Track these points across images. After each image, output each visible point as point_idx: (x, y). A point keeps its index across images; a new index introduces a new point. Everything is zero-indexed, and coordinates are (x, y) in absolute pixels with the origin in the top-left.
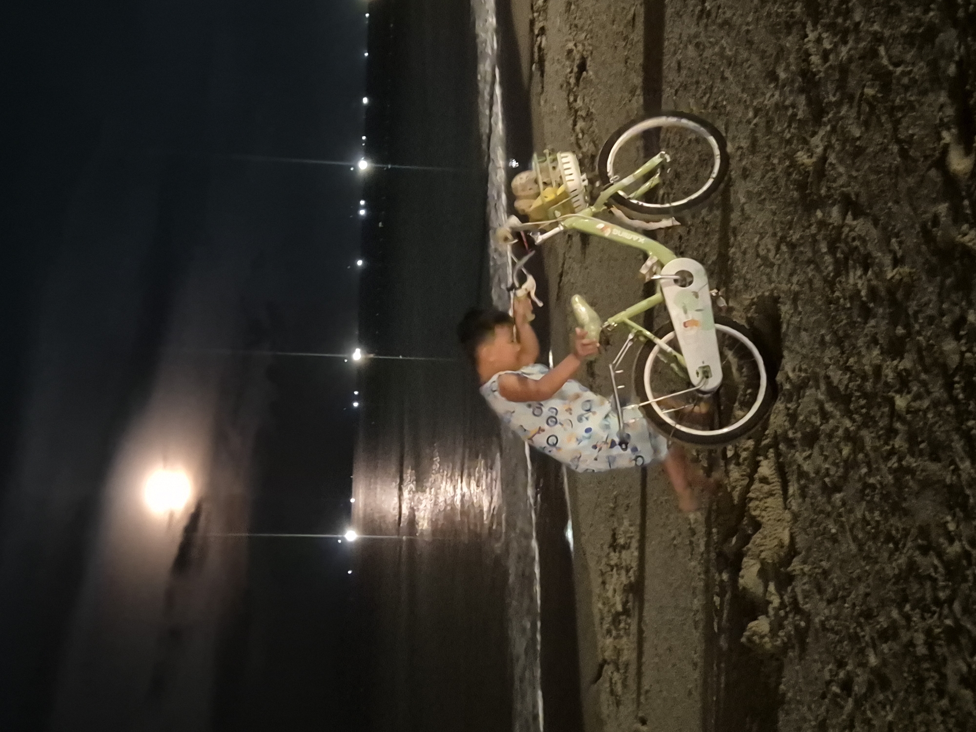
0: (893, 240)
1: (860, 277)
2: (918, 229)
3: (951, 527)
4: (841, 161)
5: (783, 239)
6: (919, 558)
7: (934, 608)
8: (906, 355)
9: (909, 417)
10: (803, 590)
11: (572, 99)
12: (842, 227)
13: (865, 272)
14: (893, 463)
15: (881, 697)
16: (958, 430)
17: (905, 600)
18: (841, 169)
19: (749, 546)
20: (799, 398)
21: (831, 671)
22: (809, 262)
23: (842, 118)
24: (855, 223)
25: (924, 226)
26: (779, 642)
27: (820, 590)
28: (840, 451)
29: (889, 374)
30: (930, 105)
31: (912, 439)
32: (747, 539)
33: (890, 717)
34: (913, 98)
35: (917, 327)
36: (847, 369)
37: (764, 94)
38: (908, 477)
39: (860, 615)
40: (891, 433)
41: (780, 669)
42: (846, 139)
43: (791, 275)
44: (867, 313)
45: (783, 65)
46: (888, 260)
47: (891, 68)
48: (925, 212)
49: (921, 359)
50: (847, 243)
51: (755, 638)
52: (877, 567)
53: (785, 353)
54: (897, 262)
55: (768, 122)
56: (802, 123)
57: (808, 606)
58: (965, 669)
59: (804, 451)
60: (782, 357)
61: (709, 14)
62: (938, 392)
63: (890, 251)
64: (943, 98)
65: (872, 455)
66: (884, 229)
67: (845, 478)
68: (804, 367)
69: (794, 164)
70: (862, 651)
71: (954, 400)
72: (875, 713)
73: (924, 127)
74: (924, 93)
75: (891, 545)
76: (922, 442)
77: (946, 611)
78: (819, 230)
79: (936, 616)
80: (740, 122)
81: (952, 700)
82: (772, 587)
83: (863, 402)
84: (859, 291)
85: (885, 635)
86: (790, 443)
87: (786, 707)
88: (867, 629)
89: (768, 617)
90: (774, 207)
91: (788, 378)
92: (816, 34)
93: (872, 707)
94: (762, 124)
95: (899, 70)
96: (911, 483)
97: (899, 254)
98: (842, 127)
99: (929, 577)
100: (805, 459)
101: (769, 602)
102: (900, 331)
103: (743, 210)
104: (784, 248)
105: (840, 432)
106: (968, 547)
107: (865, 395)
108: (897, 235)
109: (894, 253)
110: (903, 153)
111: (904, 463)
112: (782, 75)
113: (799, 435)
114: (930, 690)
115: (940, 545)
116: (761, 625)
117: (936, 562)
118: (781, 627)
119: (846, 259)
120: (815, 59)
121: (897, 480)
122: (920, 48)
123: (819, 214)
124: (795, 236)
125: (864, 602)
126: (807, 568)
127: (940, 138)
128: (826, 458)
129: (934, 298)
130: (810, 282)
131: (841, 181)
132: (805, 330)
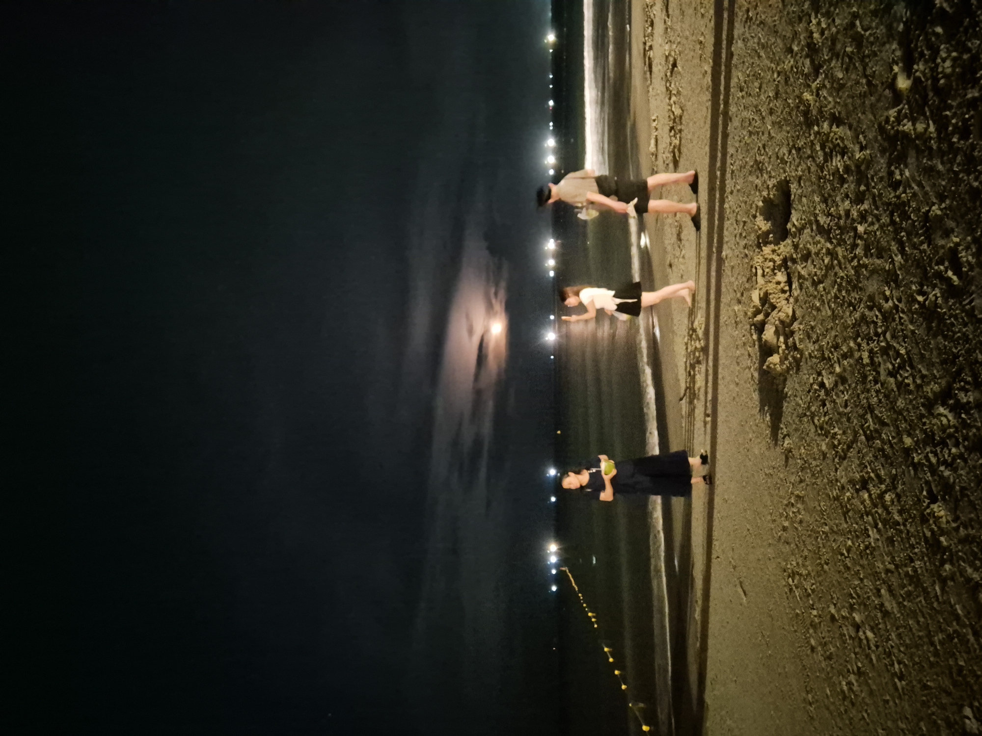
0: (861, 136)
1: (840, 161)
2: (876, 126)
3: (888, 293)
4: (831, 95)
5: (794, 146)
6: (867, 313)
7: (874, 338)
8: (865, 202)
9: (865, 236)
10: (800, 338)
11: (668, 85)
12: (830, 132)
13: (843, 158)
14: (855, 263)
15: (842, 388)
16: (894, 239)
17: (858, 335)
18: (830, 99)
19: (769, 318)
20: (800, 235)
21: (814, 378)
22: (809, 157)
23: (832, 68)
24: (837, 130)
25: (880, 125)
26: (785, 367)
27: (809, 337)
28: (823, 261)
29: (855, 214)
30: (887, 51)
31: (867, 249)
32: (767, 315)
33: (846, 398)
34: (876, 49)
35: (873, 184)
36: (829, 214)
37: (784, 63)
38: (864, 270)
39: (831, 347)
40: (854, 246)
41: (785, 380)
42: (833, 79)
43: (798, 166)
44: (843, 181)
45: (796, 43)
46: (857, 148)
47: (863, 32)
48: (881, 116)
49: (874, 202)
50: (832, 142)
51: (772, 366)
52: (842, 321)
53: (793, 211)
54: (862, 148)
55: (786, 79)
56: (807, 76)
57: (802, 346)
58: (890, 367)
59: (802, 264)
60: (791, 213)
61: (751, 19)
62: (885, 219)
63: (858, 143)
64: (894, 46)
65: (842, 261)
66: (856, 130)
67: (825, 276)
68: (804, 217)
69: (801, 101)
70: (832, 366)
71: (893, 222)
72: (838, 396)
73: (882, 66)
74: (884, 44)
75: (851, 308)
76: (873, 249)
77: (882, 338)
78: (816, 137)
79: (875, 342)
80: (769, 81)
81: (882, 385)
82: (782, 339)
83: (837, 232)
84: (838, 169)
85: (845, 356)
86: (794, 261)
87: (788, 399)
88: (835, 354)
89: (779, 354)
90: (788, 128)
91: (794, 225)
92: (817, 20)
93: (837, 394)
94: (783, 82)
95: (868, 33)
96: (865, 272)
97: (864, 143)
98: (832, 74)
99: (873, 322)
100: (803, 268)
101: (779, 347)
102: (863, 188)
103: (769, 133)
104: (794, 151)
105: (824, 251)
106: (897, 303)
107: (839, 228)
108: (863, 133)
109: (861, 143)
110: (869, 83)
111: (861, 262)
112: (795, 48)
113: (799, 256)
114: (871, 380)
115: (880, 304)
116: (775, 359)
117: (877, 313)
118: (786, 359)
119: (831, 152)
120: (816, 35)
121: (856, 272)
122: (882, 17)
123: (816, 128)
124: (800, 143)
125: (834, 340)
126: (801, 327)
127: (892, 70)
128: (815, 266)
129: (884, 166)
130: (809, 168)
131: (829, 107)
132: (805, 197)
